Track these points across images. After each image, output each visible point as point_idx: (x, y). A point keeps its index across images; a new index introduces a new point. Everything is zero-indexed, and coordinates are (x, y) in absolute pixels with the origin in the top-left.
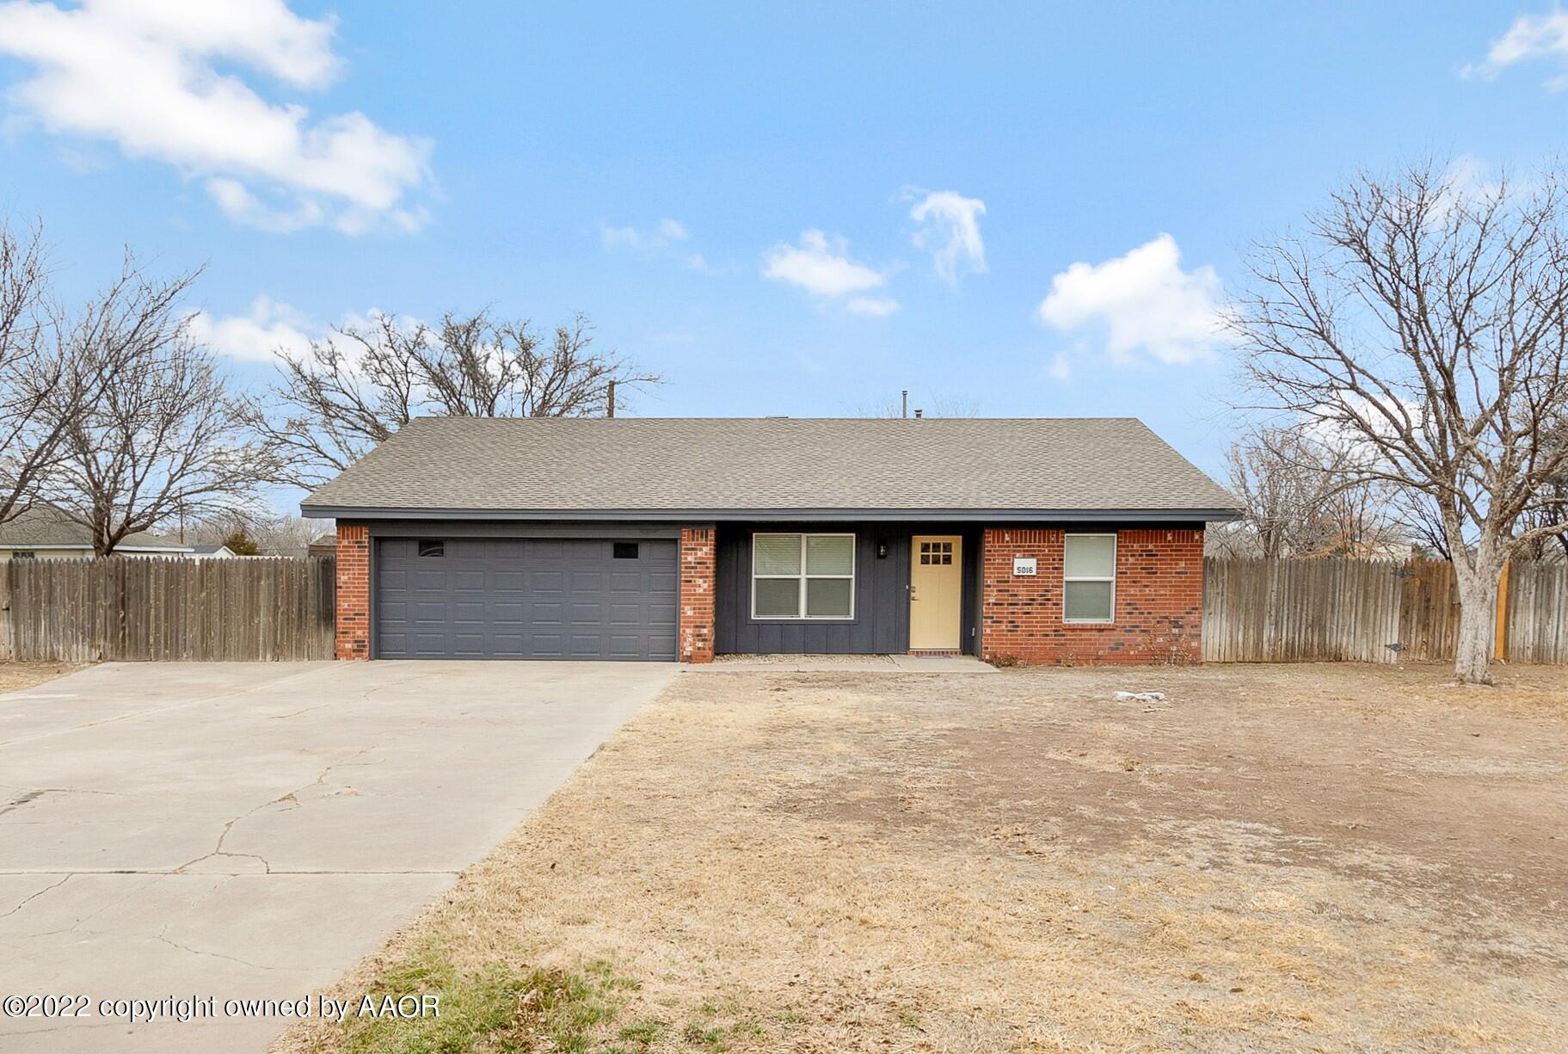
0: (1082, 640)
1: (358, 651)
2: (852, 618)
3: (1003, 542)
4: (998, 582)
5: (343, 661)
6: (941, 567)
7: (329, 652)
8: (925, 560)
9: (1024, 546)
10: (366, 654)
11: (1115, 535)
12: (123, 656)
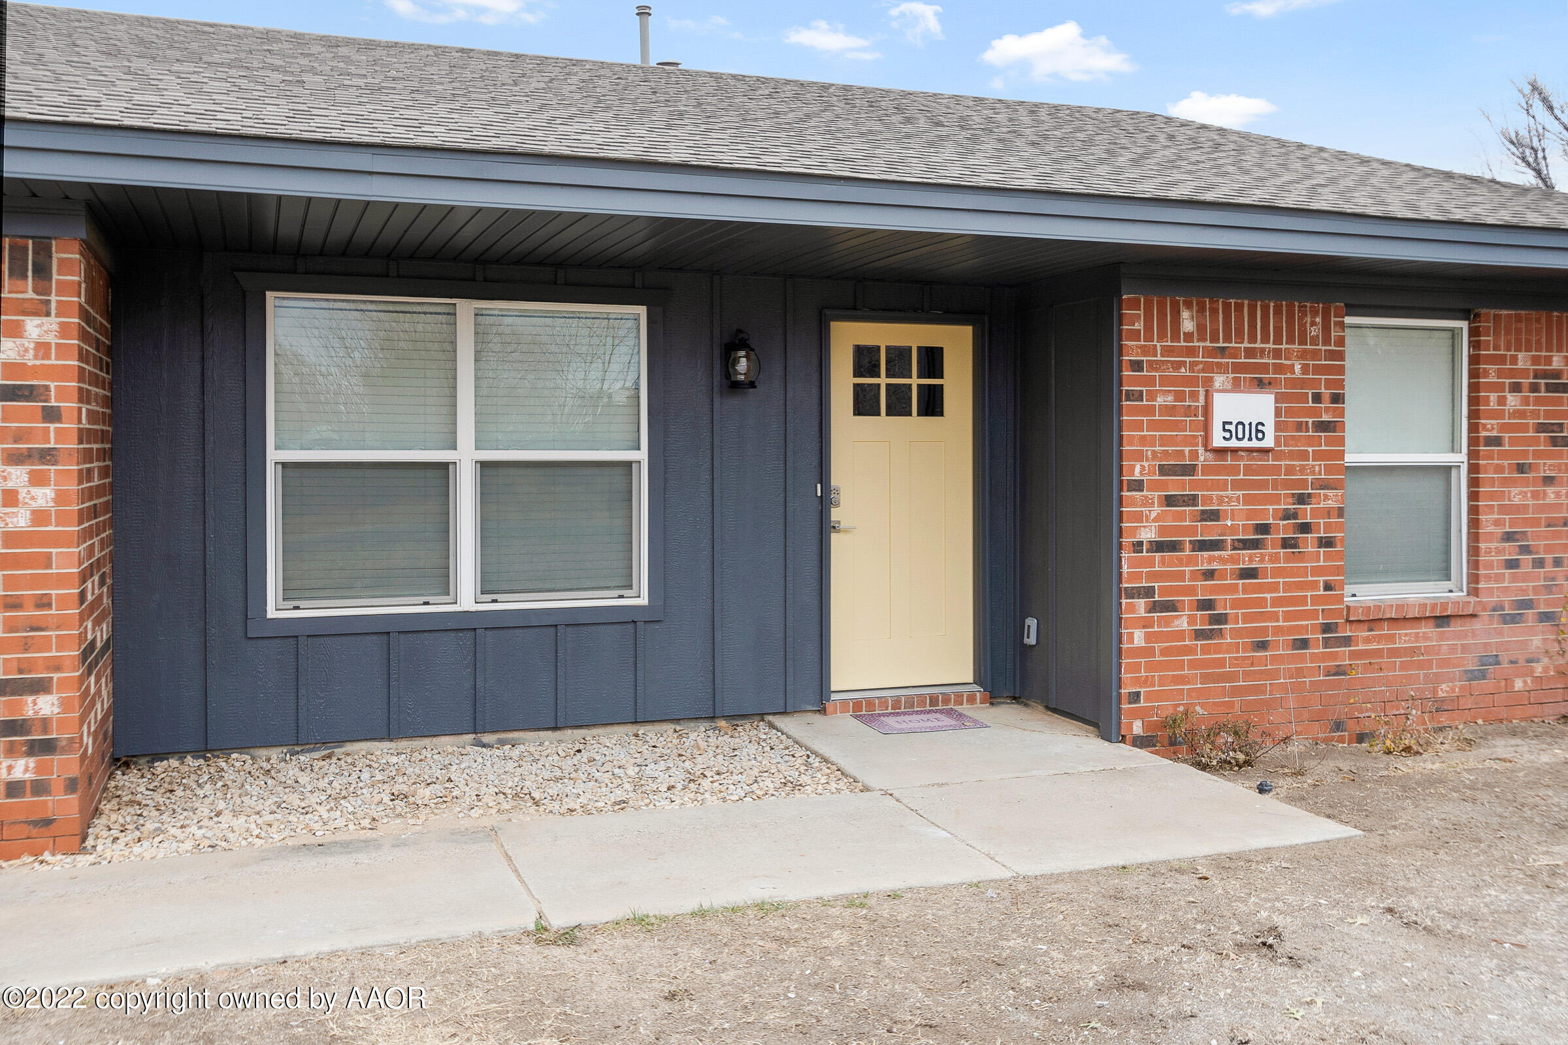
0: (1394, 653)
2: (644, 601)
3: (1176, 336)
4: (1163, 470)
6: (915, 424)
8: (864, 404)
9: (1235, 353)
11: (1463, 325)
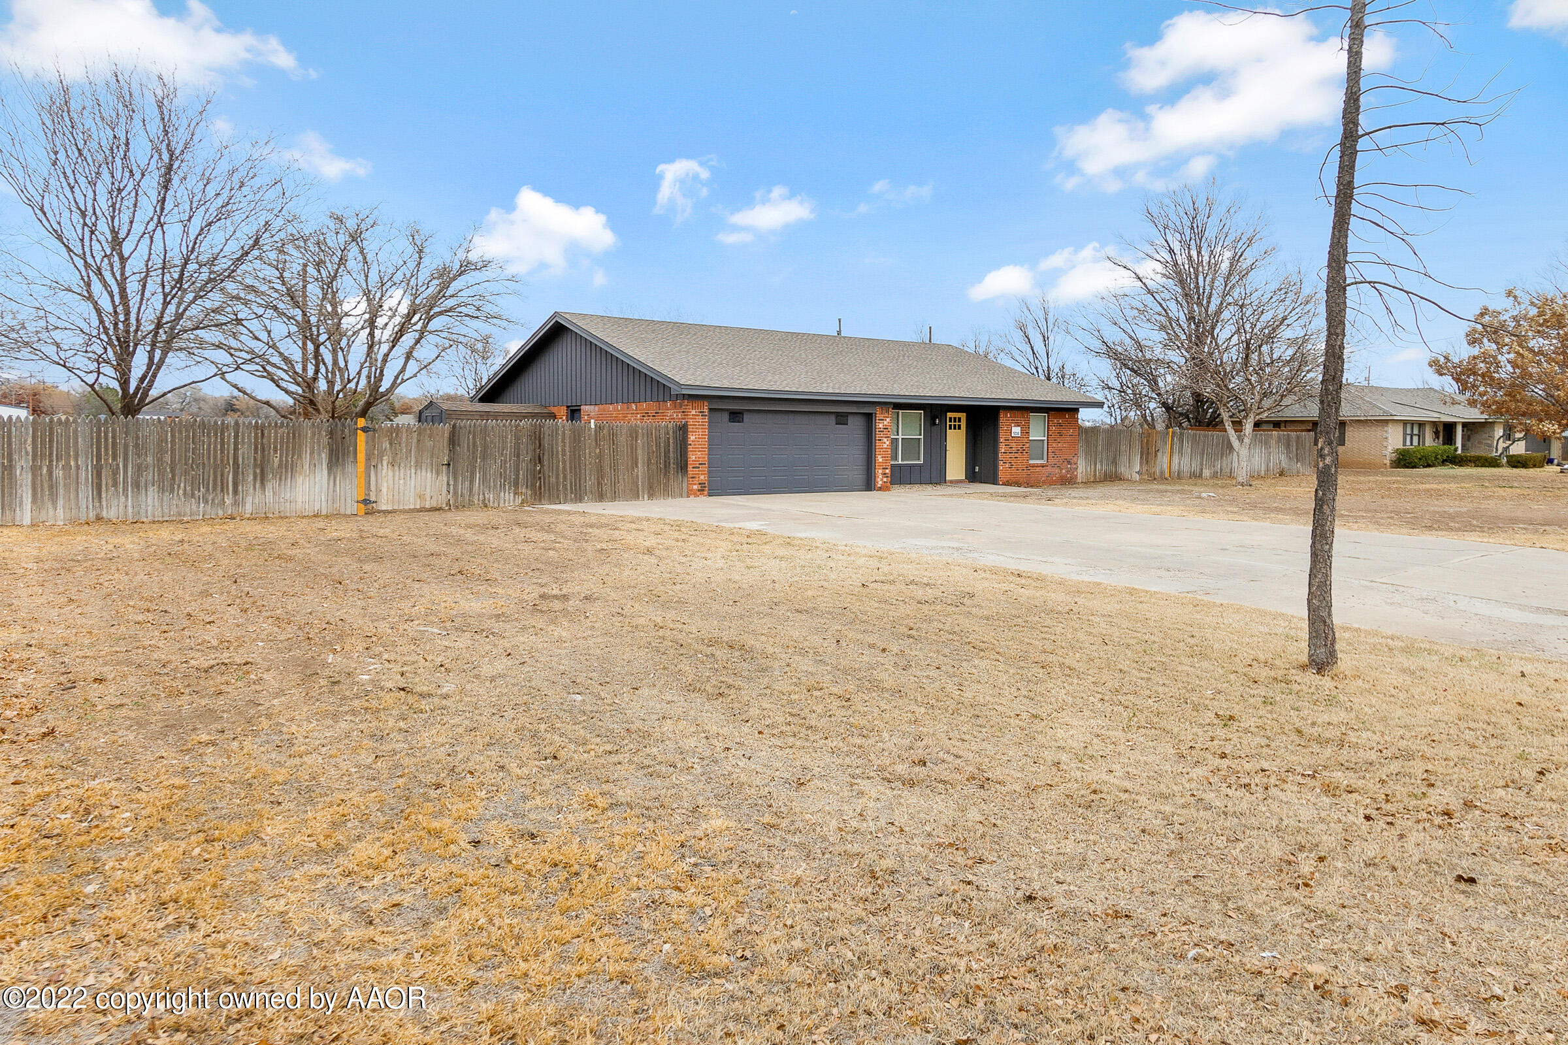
1: (701, 491)
2: (923, 464)
3: (1007, 417)
4: (1005, 440)
5: (692, 497)
6: (958, 431)
7: (685, 494)
9: (1015, 420)
10: (706, 493)
11: (1047, 415)
12: (540, 500)
